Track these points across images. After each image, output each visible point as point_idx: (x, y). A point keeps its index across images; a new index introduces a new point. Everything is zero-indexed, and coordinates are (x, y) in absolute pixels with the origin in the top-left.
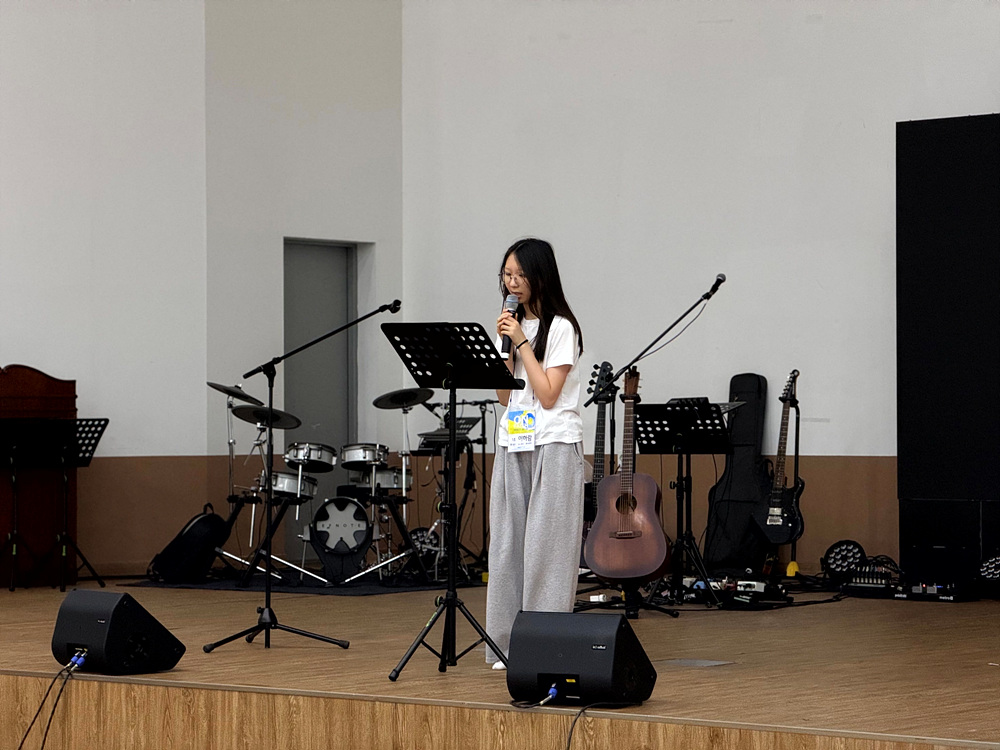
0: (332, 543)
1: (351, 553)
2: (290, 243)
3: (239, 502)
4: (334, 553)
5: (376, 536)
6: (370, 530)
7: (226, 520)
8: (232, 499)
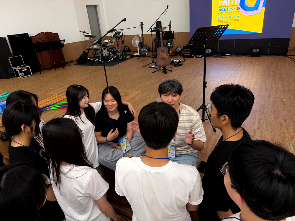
0: (104, 55)
1: (107, 57)
2: (87, 6)
3: (88, 50)
4: (105, 57)
5: (111, 54)
6: (110, 53)
7: (87, 53)
8: (87, 49)
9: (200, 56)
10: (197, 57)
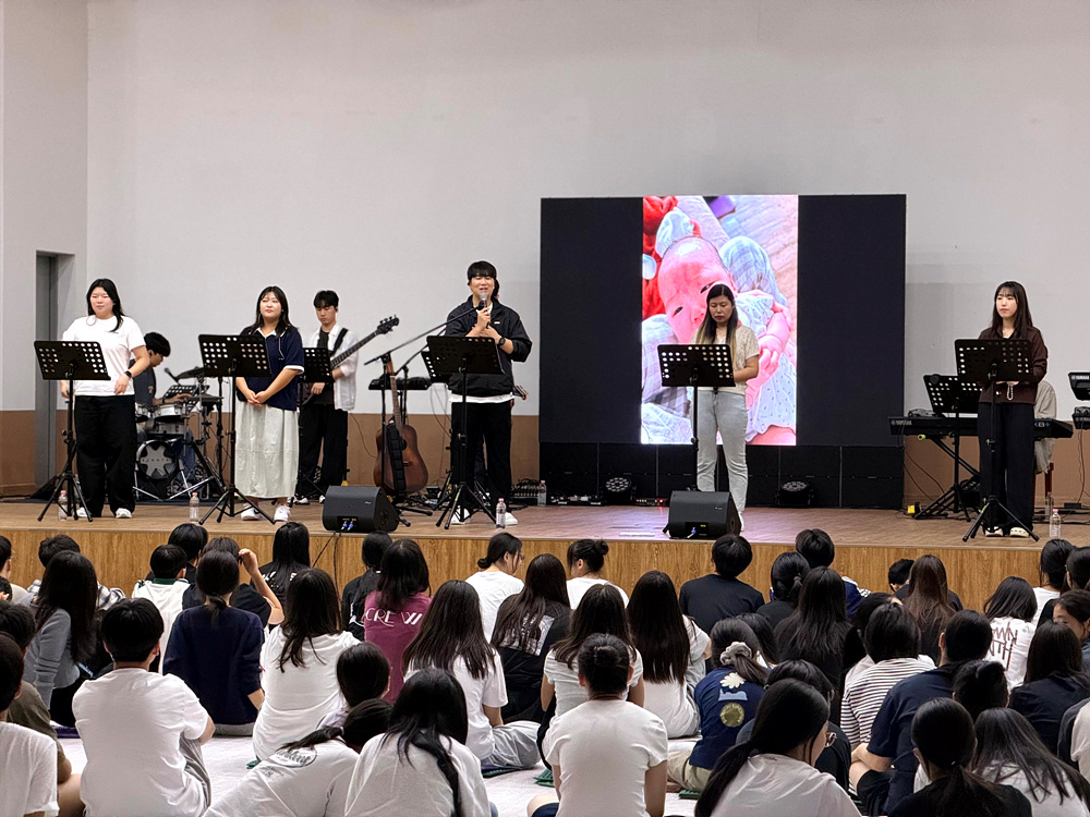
0: (150, 472)
1: (163, 479)
4: (152, 478)
9: (585, 499)
10: (571, 504)
